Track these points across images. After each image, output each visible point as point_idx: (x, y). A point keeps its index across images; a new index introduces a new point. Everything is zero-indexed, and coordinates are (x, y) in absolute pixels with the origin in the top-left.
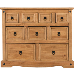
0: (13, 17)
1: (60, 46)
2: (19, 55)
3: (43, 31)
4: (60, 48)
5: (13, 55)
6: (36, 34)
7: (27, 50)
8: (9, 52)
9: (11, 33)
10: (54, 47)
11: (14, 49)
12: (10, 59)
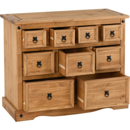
0: (36, 37)
1: (117, 82)
2: (48, 101)
3: (90, 60)
4: (116, 84)
5: (36, 102)
6: (78, 66)
7: (60, 91)
8: (31, 98)
9: (32, 64)
10: (108, 85)
11: (39, 92)
12: (32, 108)
